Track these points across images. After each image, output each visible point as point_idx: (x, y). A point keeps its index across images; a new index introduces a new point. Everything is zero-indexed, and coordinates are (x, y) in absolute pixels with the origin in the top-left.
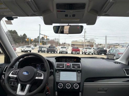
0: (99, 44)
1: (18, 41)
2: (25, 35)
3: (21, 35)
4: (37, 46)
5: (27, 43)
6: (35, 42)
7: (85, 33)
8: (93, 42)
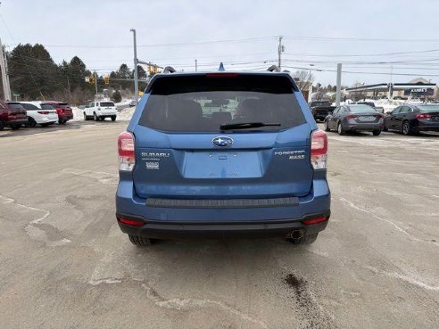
0: (330, 86)
1: (56, 85)
2: (76, 61)
3: (65, 63)
4: (123, 99)
5: (88, 91)
6: (113, 87)
7: (279, 52)
8: (306, 81)
